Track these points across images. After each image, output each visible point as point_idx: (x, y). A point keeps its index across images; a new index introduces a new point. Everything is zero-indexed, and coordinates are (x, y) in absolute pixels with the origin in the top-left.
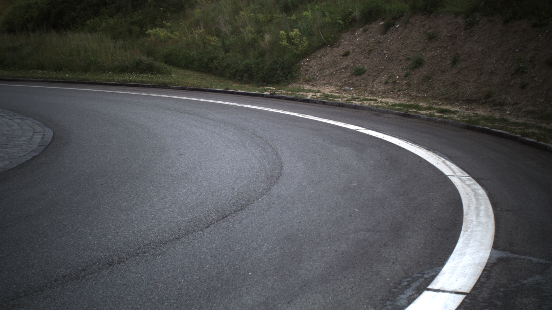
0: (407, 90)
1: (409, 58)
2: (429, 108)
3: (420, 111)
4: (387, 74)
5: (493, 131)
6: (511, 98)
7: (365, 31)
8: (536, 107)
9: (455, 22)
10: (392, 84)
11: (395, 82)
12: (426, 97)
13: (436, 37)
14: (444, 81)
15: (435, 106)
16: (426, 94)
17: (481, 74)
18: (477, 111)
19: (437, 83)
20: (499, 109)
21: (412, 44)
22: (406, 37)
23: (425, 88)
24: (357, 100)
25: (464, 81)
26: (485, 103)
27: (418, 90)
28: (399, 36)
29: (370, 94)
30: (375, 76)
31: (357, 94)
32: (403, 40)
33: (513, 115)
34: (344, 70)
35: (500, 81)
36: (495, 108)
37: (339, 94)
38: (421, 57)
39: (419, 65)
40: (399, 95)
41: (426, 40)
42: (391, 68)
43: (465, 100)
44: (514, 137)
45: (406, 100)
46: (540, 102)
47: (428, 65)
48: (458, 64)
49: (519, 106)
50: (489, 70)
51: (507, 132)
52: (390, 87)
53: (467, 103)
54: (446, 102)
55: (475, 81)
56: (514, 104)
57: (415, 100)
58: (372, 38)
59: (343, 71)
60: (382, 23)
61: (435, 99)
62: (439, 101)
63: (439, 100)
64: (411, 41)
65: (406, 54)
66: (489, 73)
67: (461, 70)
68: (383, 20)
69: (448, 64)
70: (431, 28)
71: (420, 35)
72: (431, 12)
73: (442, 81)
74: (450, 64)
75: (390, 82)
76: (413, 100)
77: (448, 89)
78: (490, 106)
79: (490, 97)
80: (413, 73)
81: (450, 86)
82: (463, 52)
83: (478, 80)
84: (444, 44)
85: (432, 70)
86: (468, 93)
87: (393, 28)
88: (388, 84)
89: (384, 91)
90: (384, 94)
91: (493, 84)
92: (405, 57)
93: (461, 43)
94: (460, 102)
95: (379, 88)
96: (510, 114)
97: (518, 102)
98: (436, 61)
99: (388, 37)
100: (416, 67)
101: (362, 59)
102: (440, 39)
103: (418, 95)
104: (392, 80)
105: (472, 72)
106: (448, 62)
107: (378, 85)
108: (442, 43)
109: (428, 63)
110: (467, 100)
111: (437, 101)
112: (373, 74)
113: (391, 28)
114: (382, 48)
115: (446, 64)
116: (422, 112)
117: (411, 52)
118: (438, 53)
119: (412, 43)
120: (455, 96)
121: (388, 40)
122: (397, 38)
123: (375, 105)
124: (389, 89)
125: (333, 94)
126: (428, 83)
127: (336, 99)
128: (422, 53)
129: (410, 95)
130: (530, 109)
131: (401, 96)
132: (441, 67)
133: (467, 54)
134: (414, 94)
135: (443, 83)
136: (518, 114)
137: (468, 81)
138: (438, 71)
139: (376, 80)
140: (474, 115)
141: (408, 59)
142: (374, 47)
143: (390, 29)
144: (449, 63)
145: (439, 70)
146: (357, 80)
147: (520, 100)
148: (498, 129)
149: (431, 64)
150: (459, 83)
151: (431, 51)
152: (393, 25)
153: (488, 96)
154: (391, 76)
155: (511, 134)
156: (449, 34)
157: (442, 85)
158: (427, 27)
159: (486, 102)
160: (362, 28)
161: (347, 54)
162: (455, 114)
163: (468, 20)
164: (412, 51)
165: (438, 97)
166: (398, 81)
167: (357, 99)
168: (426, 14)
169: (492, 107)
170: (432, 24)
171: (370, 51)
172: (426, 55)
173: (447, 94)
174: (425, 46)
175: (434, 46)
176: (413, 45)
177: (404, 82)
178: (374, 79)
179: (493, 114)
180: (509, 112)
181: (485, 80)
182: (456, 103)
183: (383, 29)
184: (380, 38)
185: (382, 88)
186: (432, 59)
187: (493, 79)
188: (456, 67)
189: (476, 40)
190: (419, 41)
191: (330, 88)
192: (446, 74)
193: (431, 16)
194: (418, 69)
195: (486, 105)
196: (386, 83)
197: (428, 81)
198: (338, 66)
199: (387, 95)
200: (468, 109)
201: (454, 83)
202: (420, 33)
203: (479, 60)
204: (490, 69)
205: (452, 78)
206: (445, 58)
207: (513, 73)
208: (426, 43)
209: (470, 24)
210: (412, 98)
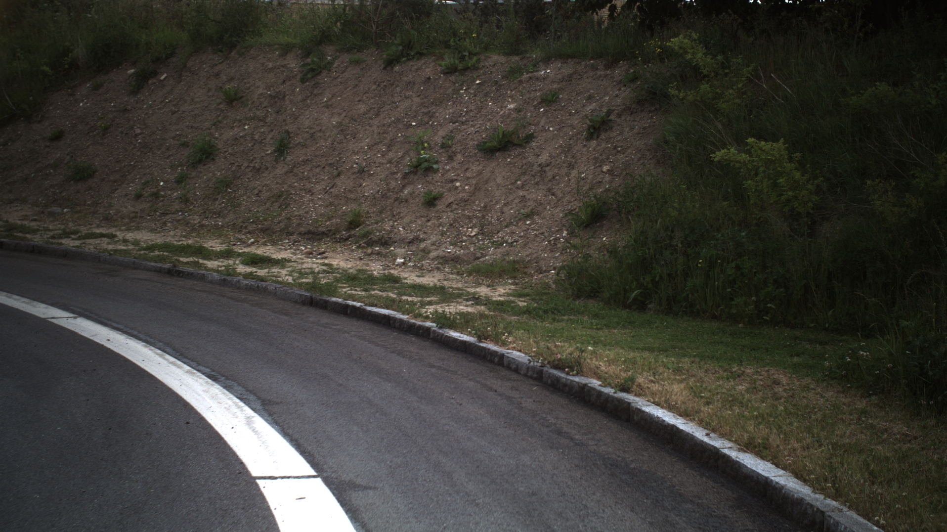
0: (181, 211)
1: (185, 142)
2: (228, 254)
3: (205, 262)
4: (140, 178)
5: (370, 311)
6: (404, 228)
7: (96, 87)
8: (461, 247)
9: (282, 66)
10: (150, 199)
11: (156, 195)
12: (222, 226)
13: (242, 97)
14: (260, 191)
15: (238, 249)
16: (221, 220)
17: (339, 175)
18: (331, 258)
19: (244, 194)
20: (378, 253)
21: (192, 113)
22: (181, 99)
23: (220, 207)
24: (73, 236)
25: (301, 190)
26: (347, 239)
27: (205, 212)
28: (166, 98)
29: (103, 222)
30: (115, 182)
31: (76, 222)
32: (174, 105)
33: (410, 266)
34: (52, 171)
35: (379, 191)
36: (369, 251)
37: (39, 223)
38: (210, 141)
39: (207, 157)
40: (165, 224)
41: (221, 103)
42: (148, 165)
43: (305, 233)
44: (420, 327)
45: (179, 234)
46: (469, 236)
47: (225, 158)
48: (288, 153)
49: (422, 245)
50: (355, 166)
51: (403, 314)
52: (145, 206)
53: (309, 239)
54: (264, 238)
55: (325, 189)
56: (411, 242)
57: (198, 236)
58: (111, 103)
59: (50, 173)
60: (132, 71)
61: (240, 231)
62: (249, 236)
63: (249, 232)
64: (191, 107)
65: (180, 135)
66: (353, 174)
67: (295, 166)
68: (134, 64)
69: (268, 154)
70: (232, 79)
71: (210, 94)
72: (232, 46)
73: (256, 192)
74: (271, 153)
75: (146, 194)
76: (193, 235)
77: (268, 209)
78: (359, 247)
79: (358, 227)
80: (194, 174)
81: (272, 203)
82: (299, 129)
83: (332, 187)
84: (258, 113)
85: (234, 168)
86: (311, 216)
87: (155, 81)
88: (142, 199)
89: (132, 215)
90: (134, 221)
91: (364, 196)
92: (178, 140)
93: (294, 110)
94: (295, 237)
95: (124, 209)
96: (404, 263)
97: (421, 237)
98: (242, 149)
99: (143, 100)
100: (200, 161)
101: (88, 147)
102: (250, 102)
103: (204, 222)
104: (150, 190)
105: (318, 170)
106: (267, 150)
107: (121, 202)
108: (254, 109)
109: (226, 152)
110: (309, 232)
111: (244, 237)
112: (112, 178)
113: (150, 82)
114: (131, 122)
115: (263, 154)
116: (212, 264)
117: (190, 131)
118: (247, 132)
119: (193, 111)
120: (282, 225)
121: (144, 104)
122: (162, 102)
123: (110, 247)
124: (142, 210)
125: (26, 223)
126: (226, 196)
127: (28, 236)
128: (212, 131)
129: (187, 224)
130: (449, 252)
131: (169, 225)
132: (252, 160)
133: (307, 132)
134: (196, 219)
135: (257, 194)
136: (422, 266)
137: (310, 191)
138: (247, 170)
139: (116, 189)
140: (324, 268)
141: (185, 145)
142: (114, 121)
143: (148, 83)
144: (269, 152)
145: (249, 166)
146: (78, 192)
147: (425, 233)
148: (381, 307)
149: (231, 154)
150: (291, 194)
151: (232, 128)
152: (155, 74)
153: (354, 224)
154: (148, 182)
155: (413, 321)
156: (270, 91)
157: (256, 201)
158: (224, 78)
159: (350, 237)
160: (91, 83)
161: (58, 137)
162: (283, 267)
163: (309, 60)
164: (192, 127)
165: (246, 227)
166: (162, 193)
167: (72, 233)
168: (221, 51)
169: (363, 247)
170: (233, 71)
171: (106, 129)
172: (221, 135)
173: (265, 220)
174: (219, 116)
175: (238, 117)
176: (195, 115)
177: (175, 194)
178: (114, 188)
179: (367, 265)
180: (402, 260)
181: (345, 189)
182: (285, 239)
183: (134, 83)
184: (126, 101)
185: (129, 208)
186: (233, 145)
187: (365, 186)
188: (284, 160)
189: (326, 101)
190: (206, 107)
191: (21, 210)
192: (264, 175)
193: (233, 54)
194: (204, 165)
195: (350, 244)
196: (138, 197)
197: (227, 190)
198: (39, 162)
199: (139, 223)
200: (311, 253)
201: (280, 196)
202: (209, 90)
203: (333, 144)
204: (357, 164)
205: (277, 183)
206: (261, 142)
207: (407, 171)
208: (222, 111)
209: (312, 70)
210: (192, 230)
